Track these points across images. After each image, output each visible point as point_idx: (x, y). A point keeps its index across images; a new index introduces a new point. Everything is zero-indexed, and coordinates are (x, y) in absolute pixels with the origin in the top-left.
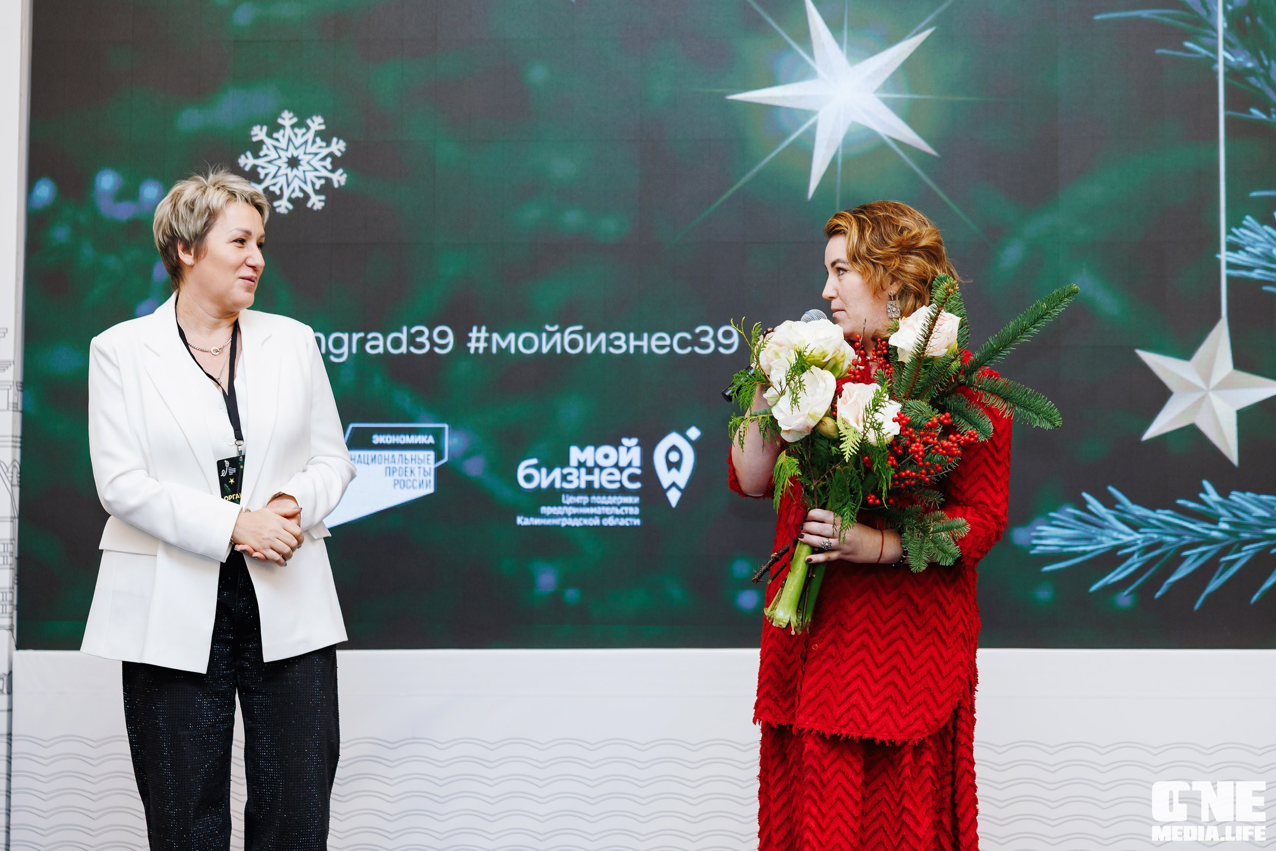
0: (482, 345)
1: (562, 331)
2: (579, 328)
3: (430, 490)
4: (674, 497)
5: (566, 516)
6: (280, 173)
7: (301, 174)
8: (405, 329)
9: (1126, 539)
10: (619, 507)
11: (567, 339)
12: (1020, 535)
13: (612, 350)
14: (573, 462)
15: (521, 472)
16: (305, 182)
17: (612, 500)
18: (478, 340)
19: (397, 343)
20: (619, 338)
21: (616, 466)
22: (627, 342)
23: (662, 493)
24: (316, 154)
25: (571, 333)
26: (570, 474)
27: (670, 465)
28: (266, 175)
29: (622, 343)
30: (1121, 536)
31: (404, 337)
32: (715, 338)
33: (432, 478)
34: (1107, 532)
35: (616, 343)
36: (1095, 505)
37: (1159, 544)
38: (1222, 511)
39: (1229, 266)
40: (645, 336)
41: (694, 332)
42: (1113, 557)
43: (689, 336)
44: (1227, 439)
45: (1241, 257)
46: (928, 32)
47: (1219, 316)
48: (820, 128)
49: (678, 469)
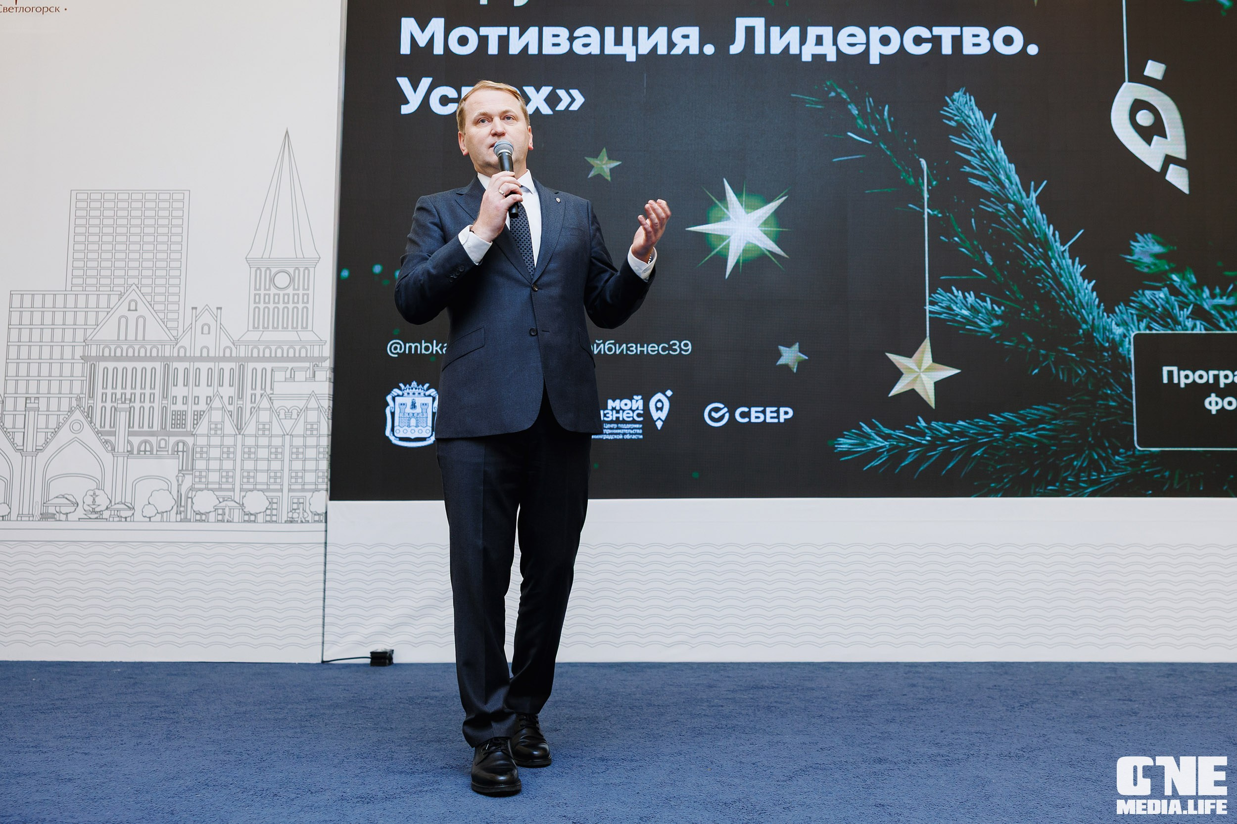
1: (604, 343)
2: (613, 341)
4: (659, 424)
9: (881, 445)
10: (632, 429)
11: (606, 347)
12: (830, 443)
13: (629, 352)
14: (610, 407)
17: (629, 426)
20: (632, 347)
21: (631, 409)
22: (636, 348)
23: (654, 422)
25: (609, 344)
26: (608, 413)
27: (658, 409)
29: (633, 349)
30: (878, 443)
32: (680, 346)
34: (872, 441)
35: (631, 349)
36: (866, 429)
37: (897, 447)
38: (927, 431)
39: (930, 312)
40: (645, 345)
41: (669, 344)
42: (874, 454)
43: (667, 346)
44: (930, 396)
45: (936, 308)
46: (784, 198)
47: (925, 337)
48: (731, 244)
49: (662, 411)
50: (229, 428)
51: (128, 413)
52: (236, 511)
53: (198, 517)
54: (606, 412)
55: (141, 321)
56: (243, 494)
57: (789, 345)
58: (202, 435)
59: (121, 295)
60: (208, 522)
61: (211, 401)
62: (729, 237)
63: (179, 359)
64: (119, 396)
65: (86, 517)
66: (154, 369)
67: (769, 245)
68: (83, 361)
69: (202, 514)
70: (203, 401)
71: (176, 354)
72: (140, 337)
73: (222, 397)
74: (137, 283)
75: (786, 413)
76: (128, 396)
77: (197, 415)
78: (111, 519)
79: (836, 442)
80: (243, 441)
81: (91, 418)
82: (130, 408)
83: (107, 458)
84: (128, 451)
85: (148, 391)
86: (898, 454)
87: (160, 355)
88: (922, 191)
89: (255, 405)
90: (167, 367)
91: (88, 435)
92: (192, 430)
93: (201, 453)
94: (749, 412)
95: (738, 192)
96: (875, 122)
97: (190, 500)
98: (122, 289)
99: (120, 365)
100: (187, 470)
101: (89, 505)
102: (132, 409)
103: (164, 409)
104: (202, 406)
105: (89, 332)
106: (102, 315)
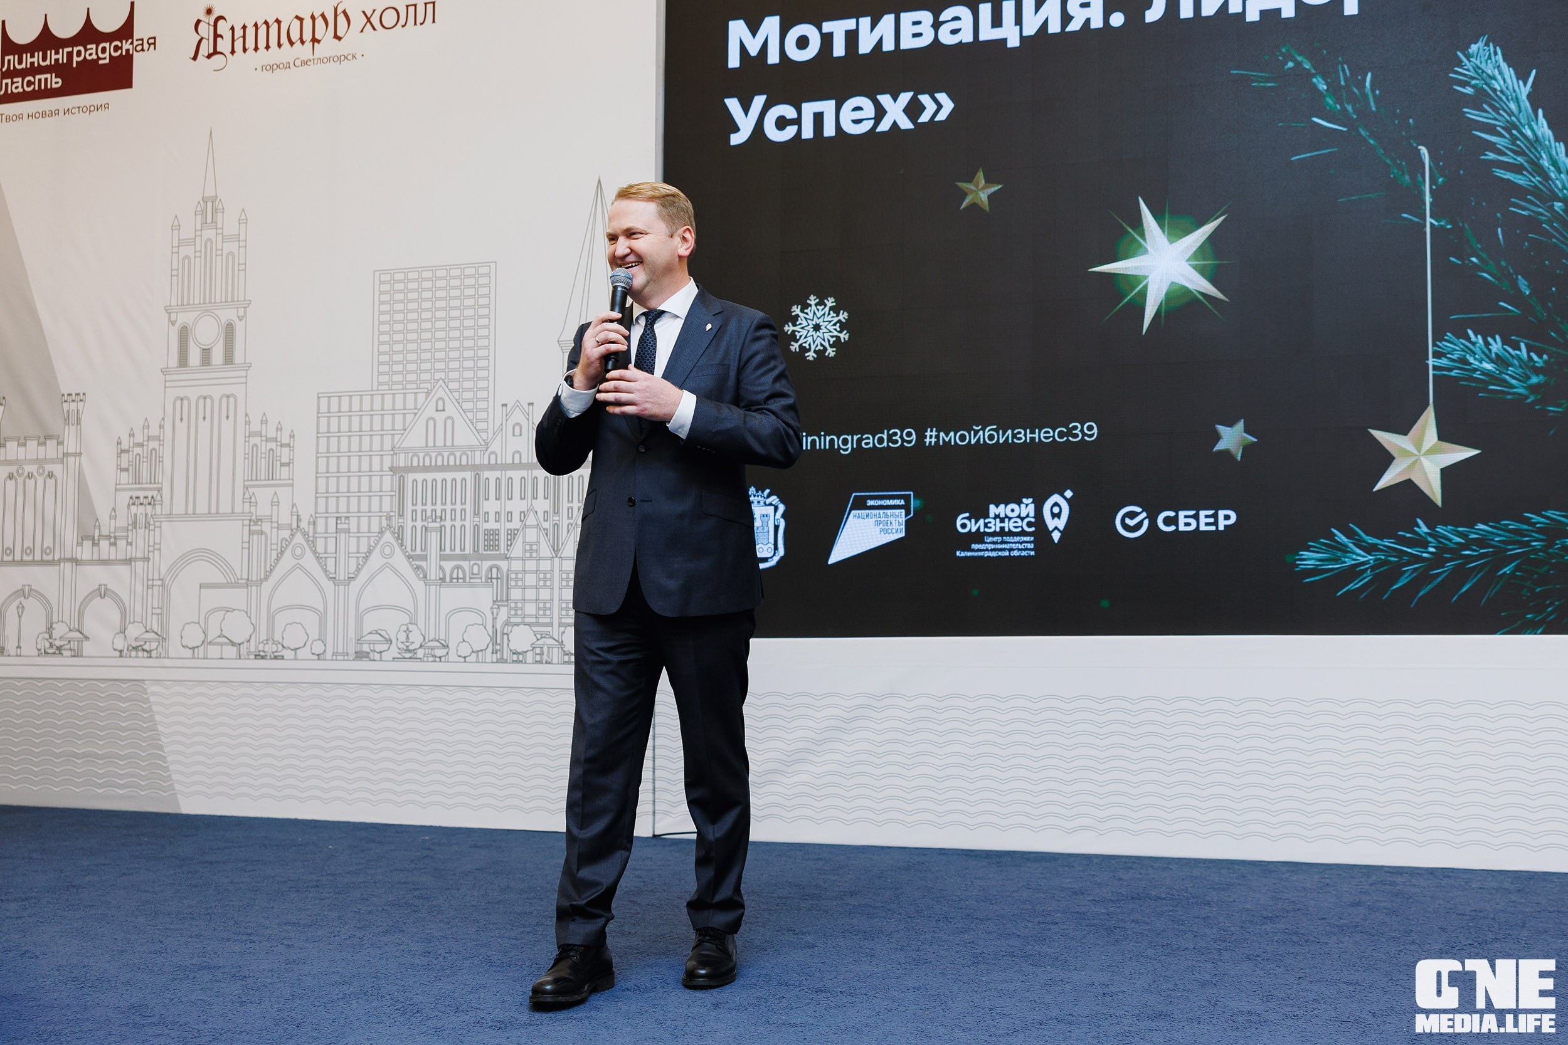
0: (933, 440)
1: (983, 429)
2: (995, 427)
3: (903, 535)
4: (1056, 536)
5: (987, 550)
6: (809, 335)
7: (821, 335)
8: (886, 431)
9: (1362, 559)
10: (1021, 543)
11: (987, 434)
12: (1289, 558)
13: (1015, 440)
14: (992, 515)
15: (959, 522)
16: (824, 340)
17: (1017, 539)
18: (931, 437)
19: (881, 441)
20: (1020, 433)
21: (1019, 517)
22: (1025, 435)
23: (1049, 533)
24: (830, 322)
25: (989, 431)
26: (990, 522)
27: (1054, 515)
28: (801, 336)
29: (1021, 436)
30: (1359, 558)
31: (885, 437)
32: (1082, 431)
33: (903, 527)
34: (1349, 555)
35: (1018, 436)
36: (1341, 537)
37: (1386, 562)
38: (1430, 539)
39: (1435, 368)
40: (1037, 431)
41: (1067, 427)
42: (1353, 572)
43: (1065, 430)
44: (1433, 487)
45: (1444, 362)
46: (1222, 218)
47: (1428, 404)
48: (1150, 287)
49: (1059, 518)
50: (545, 550)
51: (439, 533)
52: (555, 650)
53: (515, 657)
54: (987, 521)
55: (449, 422)
56: (562, 629)
57: (1230, 424)
58: (517, 559)
59: (428, 393)
60: (525, 663)
61: (525, 516)
62: (1146, 277)
63: (490, 467)
64: (429, 514)
65: (399, 656)
66: (464, 479)
67: (1200, 284)
68: (391, 473)
69: (519, 653)
70: (516, 517)
71: (486, 462)
72: (449, 443)
73: (536, 512)
74: (443, 378)
75: (1227, 518)
76: (439, 514)
77: (511, 534)
78: (425, 659)
79: (1297, 557)
80: (561, 565)
81: (402, 540)
82: (441, 527)
83: (419, 586)
84: (440, 579)
85: (458, 507)
86: (1386, 573)
87: (470, 463)
88: (1421, 193)
89: (572, 521)
90: (477, 477)
91: (399, 560)
92: (506, 552)
93: (517, 579)
94: (1177, 517)
95: (1157, 215)
96: (1352, 99)
97: (505, 636)
98: (428, 386)
99: (429, 476)
100: (502, 601)
101: (402, 643)
102: (443, 528)
103: (476, 527)
104: (516, 524)
105: (397, 437)
106: (409, 417)
